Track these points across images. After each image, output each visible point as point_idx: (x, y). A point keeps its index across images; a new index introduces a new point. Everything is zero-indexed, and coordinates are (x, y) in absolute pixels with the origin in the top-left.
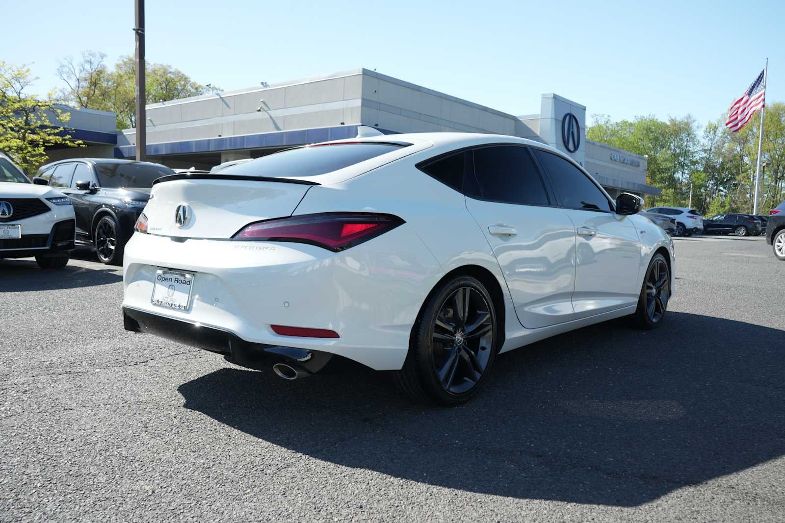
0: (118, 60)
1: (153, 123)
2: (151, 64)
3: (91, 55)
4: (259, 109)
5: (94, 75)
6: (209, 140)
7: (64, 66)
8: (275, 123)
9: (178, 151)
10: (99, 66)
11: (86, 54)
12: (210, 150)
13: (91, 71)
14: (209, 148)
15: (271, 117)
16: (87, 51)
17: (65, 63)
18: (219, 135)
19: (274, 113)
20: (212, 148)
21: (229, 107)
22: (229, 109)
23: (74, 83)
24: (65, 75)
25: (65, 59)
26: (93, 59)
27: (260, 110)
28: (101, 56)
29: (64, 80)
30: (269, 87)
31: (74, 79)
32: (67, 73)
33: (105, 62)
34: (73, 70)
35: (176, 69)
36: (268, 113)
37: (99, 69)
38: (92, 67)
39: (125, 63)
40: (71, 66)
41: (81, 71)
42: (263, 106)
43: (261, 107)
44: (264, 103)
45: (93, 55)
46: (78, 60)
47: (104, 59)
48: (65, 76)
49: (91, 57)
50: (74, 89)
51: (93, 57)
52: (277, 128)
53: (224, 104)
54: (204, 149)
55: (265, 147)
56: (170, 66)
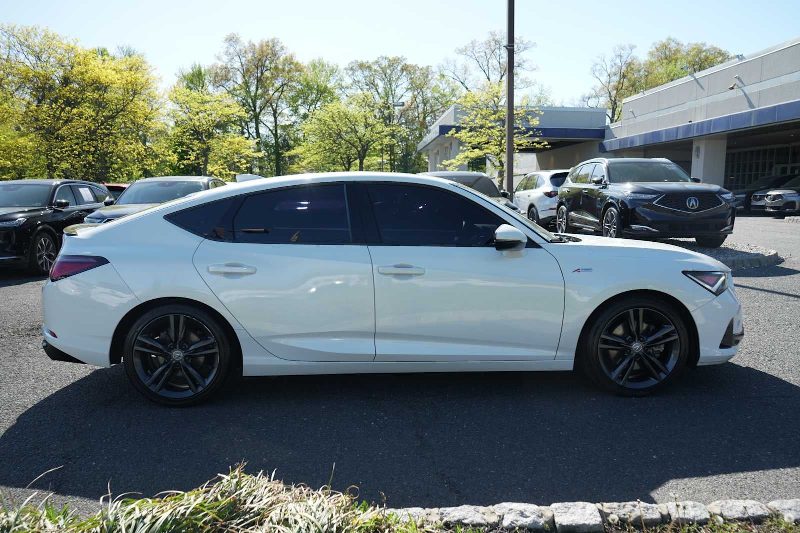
0: (651, 48)
1: (634, 115)
2: (685, 45)
3: (621, 48)
4: (731, 86)
5: (624, 68)
6: (678, 127)
7: (597, 64)
8: (749, 101)
9: (650, 141)
10: (629, 58)
11: (617, 49)
12: (679, 138)
13: (620, 64)
14: (677, 136)
15: (745, 94)
16: (618, 46)
17: (598, 60)
18: (690, 120)
19: (747, 90)
20: (680, 136)
21: (704, 89)
22: (702, 90)
23: (605, 79)
24: (598, 72)
25: (599, 57)
26: (623, 52)
27: (732, 88)
28: (631, 48)
29: (596, 77)
30: (745, 59)
31: (605, 74)
32: (599, 70)
33: (635, 53)
34: (605, 67)
35: (712, 46)
36: (743, 90)
37: (629, 60)
38: (622, 61)
39: (657, 50)
40: (603, 63)
41: (612, 66)
42: (738, 82)
43: (735, 84)
44: (739, 78)
45: (623, 49)
46: (610, 56)
47: (633, 51)
48: (597, 74)
49: (621, 50)
50: (604, 84)
51: (623, 50)
52: (751, 106)
53: (698, 86)
54: (672, 138)
55: (732, 130)
56: (704, 44)
